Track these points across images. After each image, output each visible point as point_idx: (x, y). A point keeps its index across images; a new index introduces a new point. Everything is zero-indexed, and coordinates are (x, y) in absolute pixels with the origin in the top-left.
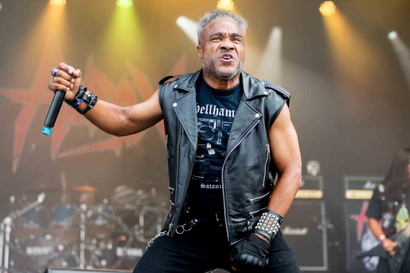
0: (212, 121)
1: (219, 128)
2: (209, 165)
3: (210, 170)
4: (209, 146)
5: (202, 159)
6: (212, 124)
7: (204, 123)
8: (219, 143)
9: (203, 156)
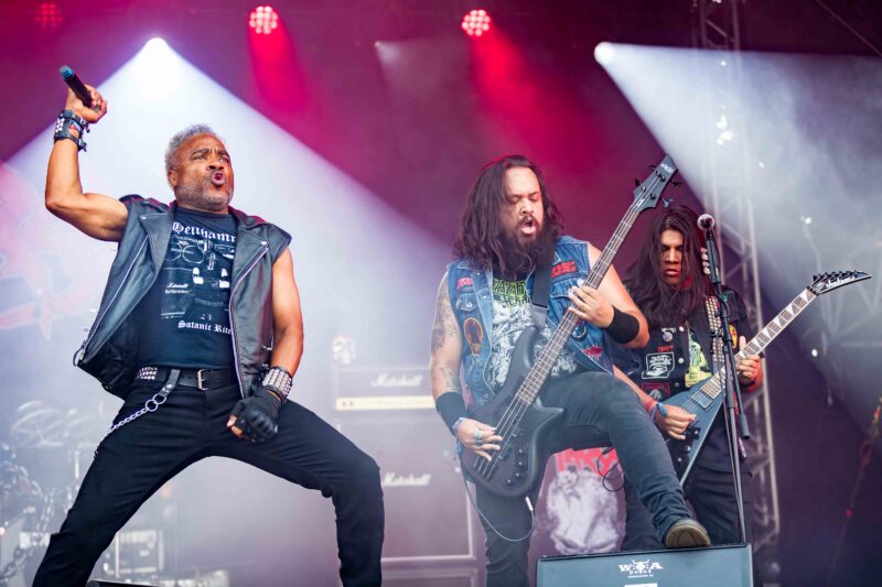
0: (201, 242)
1: (211, 250)
2: (193, 298)
3: (194, 304)
4: (196, 271)
5: (185, 289)
6: (202, 246)
7: (191, 243)
8: (210, 268)
9: (186, 286)
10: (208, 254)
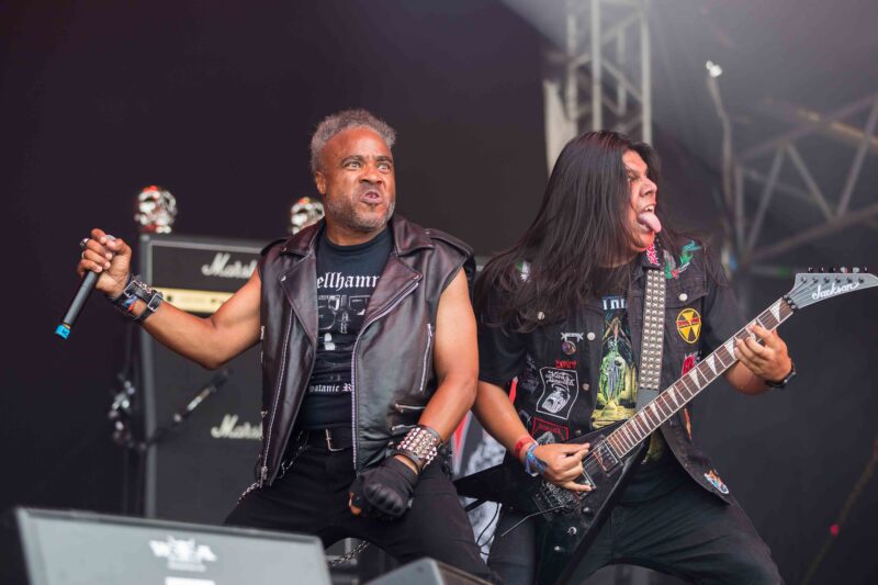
1: (344, 308)
4: (328, 337)
10: (339, 314)
